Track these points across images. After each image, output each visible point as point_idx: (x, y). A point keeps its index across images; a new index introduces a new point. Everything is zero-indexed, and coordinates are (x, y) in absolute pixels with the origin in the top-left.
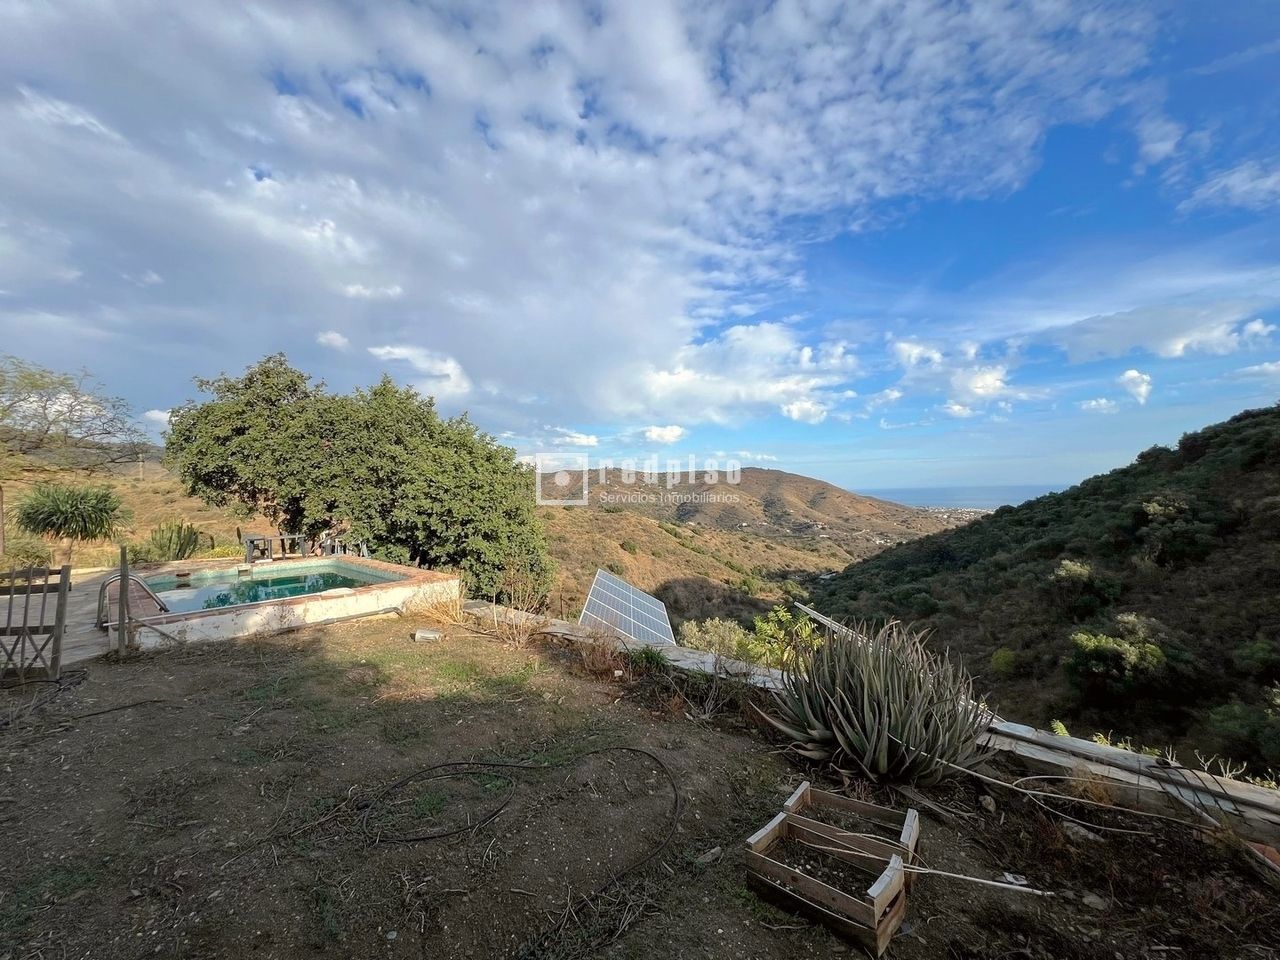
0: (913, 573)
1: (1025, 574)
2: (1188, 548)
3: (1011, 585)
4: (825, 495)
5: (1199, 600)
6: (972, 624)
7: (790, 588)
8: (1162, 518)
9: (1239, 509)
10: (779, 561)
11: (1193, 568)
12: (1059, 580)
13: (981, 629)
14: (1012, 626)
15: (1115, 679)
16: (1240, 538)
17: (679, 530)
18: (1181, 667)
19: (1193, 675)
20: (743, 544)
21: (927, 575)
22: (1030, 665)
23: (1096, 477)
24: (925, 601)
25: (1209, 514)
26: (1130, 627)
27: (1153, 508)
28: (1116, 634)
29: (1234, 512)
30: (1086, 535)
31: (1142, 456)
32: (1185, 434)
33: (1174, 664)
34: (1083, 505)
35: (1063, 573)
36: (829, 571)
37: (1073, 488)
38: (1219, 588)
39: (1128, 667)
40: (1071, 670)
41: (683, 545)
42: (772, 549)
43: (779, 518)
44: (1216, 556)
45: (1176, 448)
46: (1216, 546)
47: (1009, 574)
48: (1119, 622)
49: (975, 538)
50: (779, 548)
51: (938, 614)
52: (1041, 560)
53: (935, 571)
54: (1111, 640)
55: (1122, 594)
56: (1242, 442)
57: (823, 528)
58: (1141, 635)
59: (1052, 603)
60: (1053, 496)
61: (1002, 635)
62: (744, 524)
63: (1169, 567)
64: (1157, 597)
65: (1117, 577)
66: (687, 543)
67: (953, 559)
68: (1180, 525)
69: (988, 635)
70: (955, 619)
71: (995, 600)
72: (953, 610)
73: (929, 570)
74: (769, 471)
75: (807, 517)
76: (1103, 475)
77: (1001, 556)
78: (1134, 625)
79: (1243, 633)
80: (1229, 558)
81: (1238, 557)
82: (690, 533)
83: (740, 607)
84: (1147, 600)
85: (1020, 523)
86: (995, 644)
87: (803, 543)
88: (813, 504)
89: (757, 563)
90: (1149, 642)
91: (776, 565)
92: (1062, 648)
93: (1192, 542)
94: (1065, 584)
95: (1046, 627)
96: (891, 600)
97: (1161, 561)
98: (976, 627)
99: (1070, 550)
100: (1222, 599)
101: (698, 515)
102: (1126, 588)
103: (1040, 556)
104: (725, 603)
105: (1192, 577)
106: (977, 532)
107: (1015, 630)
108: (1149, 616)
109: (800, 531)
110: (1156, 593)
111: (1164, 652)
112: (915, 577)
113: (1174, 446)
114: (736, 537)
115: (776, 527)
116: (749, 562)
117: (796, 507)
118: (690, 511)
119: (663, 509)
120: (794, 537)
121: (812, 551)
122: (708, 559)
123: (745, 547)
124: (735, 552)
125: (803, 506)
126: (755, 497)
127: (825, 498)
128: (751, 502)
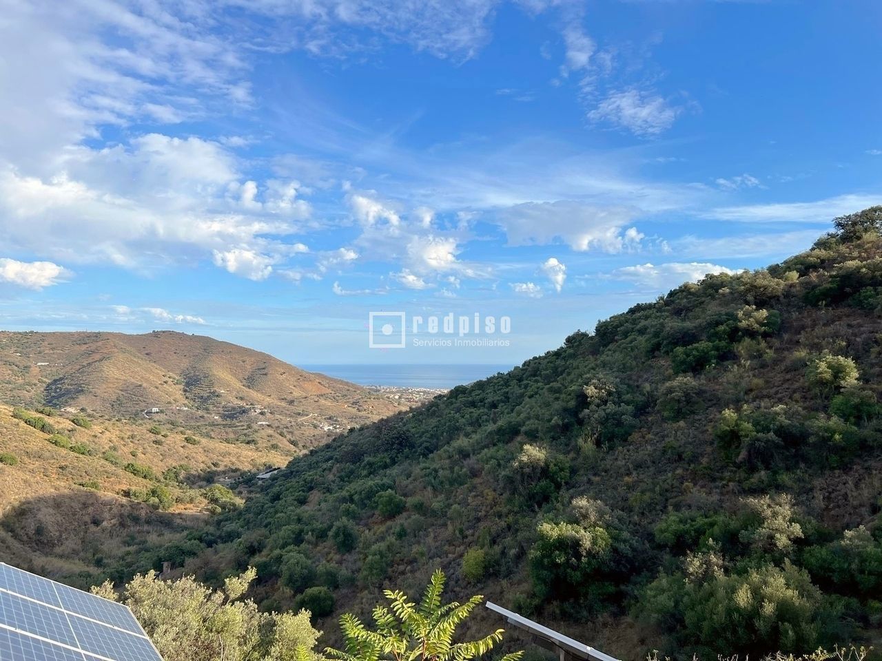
0: (370, 464)
1: (487, 461)
2: (616, 429)
3: (474, 474)
4: (266, 371)
5: (626, 479)
6: (441, 522)
7: (218, 495)
8: (597, 401)
9: (648, 392)
10: (204, 459)
11: (620, 448)
12: (523, 466)
13: (450, 528)
14: (478, 520)
15: (574, 568)
16: (650, 419)
17: (49, 420)
18: (622, 546)
19: (630, 554)
20: (153, 437)
21: (386, 466)
22: (498, 563)
23: (535, 358)
24: (390, 500)
25: (628, 397)
26: (583, 511)
27: (591, 391)
28: (574, 521)
29: (644, 395)
30: (537, 417)
31: (569, 340)
32: (599, 321)
33: (616, 545)
34: (526, 386)
35: (525, 459)
36: (269, 468)
37: (516, 368)
38: (638, 466)
39: (584, 554)
40: (538, 564)
41: (56, 443)
42: (194, 443)
43: (204, 400)
44: (635, 436)
45: (593, 334)
46: (633, 427)
47: (472, 461)
48: (574, 508)
49: (433, 421)
50: (204, 441)
51: (405, 514)
52: (500, 445)
53: (394, 462)
54: (569, 526)
55: (570, 478)
56: (642, 332)
57: (262, 413)
58: (593, 519)
59: (514, 491)
60: (500, 375)
61: (471, 531)
62: (155, 410)
63: (605, 447)
64: (596, 479)
65: (565, 459)
66: (63, 439)
67: (412, 446)
68: (611, 407)
69: (457, 532)
70: (423, 518)
71: (461, 492)
72: (420, 508)
73: (388, 461)
74: (194, 338)
75: (242, 399)
76: (540, 357)
77: (462, 442)
78: (587, 509)
79: (658, 507)
80: (644, 437)
81: (650, 436)
82: (68, 425)
83: (146, 528)
84: (589, 482)
85: (473, 404)
86: (463, 544)
87: (235, 433)
88: (251, 382)
89: (172, 463)
90: (598, 525)
91: (199, 463)
92: (530, 541)
93: (619, 424)
94: (527, 470)
95: (511, 519)
96: (352, 501)
97: (598, 443)
98: (445, 525)
99: (526, 433)
100: (641, 476)
101: (82, 398)
102: (574, 471)
103: (499, 441)
104: (122, 525)
105: (621, 457)
106: (434, 413)
107: (482, 525)
108: (595, 499)
109: (232, 417)
110: (595, 475)
111: (609, 534)
112: (372, 470)
113: (592, 332)
114: (141, 430)
115: (200, 413)
116: (160, 464)
117: (229, 386)
118: (68, 392)
119: (21, 388)
120: (225, 426)
121: (248, 443)
122: (98, 462)
123: (156, 442)
124: (141, 449)
125: (238, 385)
126: (172, 371)
127: (266, 374)
128: (166, 379)
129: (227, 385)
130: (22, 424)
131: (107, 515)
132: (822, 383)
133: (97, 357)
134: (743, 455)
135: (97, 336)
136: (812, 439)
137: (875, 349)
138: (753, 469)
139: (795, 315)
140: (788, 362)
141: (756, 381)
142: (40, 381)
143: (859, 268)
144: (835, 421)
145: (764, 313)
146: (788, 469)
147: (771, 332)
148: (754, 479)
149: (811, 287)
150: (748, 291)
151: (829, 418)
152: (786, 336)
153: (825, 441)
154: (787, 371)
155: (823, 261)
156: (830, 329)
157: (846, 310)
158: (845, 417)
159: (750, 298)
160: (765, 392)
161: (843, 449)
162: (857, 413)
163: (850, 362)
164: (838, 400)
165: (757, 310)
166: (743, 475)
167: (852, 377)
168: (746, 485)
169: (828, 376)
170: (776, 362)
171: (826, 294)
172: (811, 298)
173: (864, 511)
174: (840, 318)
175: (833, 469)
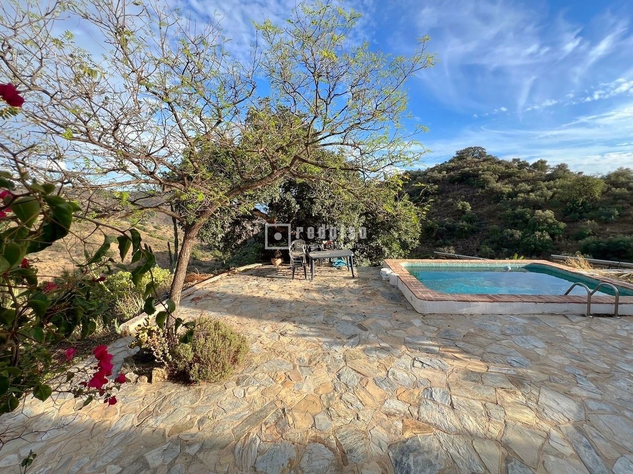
132: (458, 210)
134: (434, 235)
136: (457, 229)
137: (474, 199)
138: (437, 239)
139: (447, 187)
140: (445, 204)
141: (435, 210)
143: (469, 171)
144: (465, 223)
145: (437, 186)
146: (449, 239)
147: (439, 193)
148: (438, 242)
149: (451, 177)
150: (429, 178)
151: (463, 222)
152: (444, 195)
153: (462, 230)
154: (445, 206)
155: (453, 167)
156: (459, 192)
157: (463, 186)
158: (467, 222)
159: (430, 181)
160: (438, 214)
161: (467, 232)
162: (470, 220)
163: (467, 204)
164: (464, 216)
165: (434, 185)
166: (434, 241)
167: (469, 208)
168: (435, 244)
169: (461, 208)
170: (441, 203)
171: (457, 180)
172: (452, 181)
173: (475, 251)
174: (462, 188)
175: (463, 238)
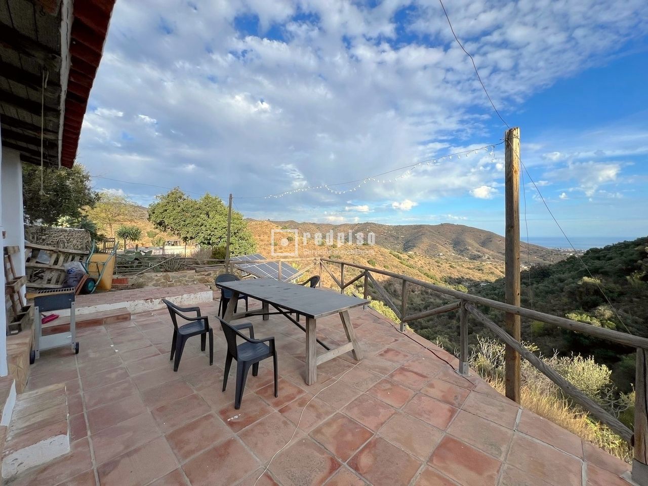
10: (458, 274)
17: (400, 255)
20: (437, 264)
36: (486, 281)
41: (402, 263)
42: (453, 268)
43: (462, 251)
50: (458, 267)
57: (488, 258)
62: (441, 254)
66: (405, 262)
74: (458, 226)
75: (479, 251)
87: (474, 265)
88: (483, 244)
101: (415, 249)
109: (474, 259)
115: (460, 256)
116: (439, 274)
117: (473, 246)
118: (411, 246)
119: (396, 244)
120: (469, 262)
121: (479, 270)
122: (415, 271)
123: (438, 266)
124: (432, 268)
125: (477, 246)
126: (448, 239)
127: (491, 241)
128: (446, 242)
129: (472, 245)
130: (392, 256)
131: (417, 290)
133: (420, 234)
135: (420, 226)
142: (402, 242)
